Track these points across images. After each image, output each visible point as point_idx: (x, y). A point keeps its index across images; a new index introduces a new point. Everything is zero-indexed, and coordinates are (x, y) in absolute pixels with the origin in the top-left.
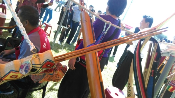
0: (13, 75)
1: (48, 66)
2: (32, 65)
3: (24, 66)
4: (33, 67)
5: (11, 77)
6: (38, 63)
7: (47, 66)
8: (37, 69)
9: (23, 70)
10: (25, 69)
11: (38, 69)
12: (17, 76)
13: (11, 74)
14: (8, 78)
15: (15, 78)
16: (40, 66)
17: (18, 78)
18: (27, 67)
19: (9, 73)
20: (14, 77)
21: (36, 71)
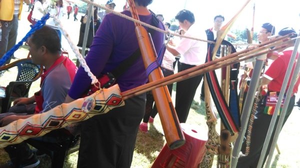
0: (75, 115)
1: (115, 102)
2: (96, 101)
3: (87, 102)
4: (96, 103)
5: (73, 116)
6: (103, 99)
7: (113, 102)
8: (101, 107)
9: (86, 107)
10: (88, 106)
11: (103, 106)
12: (80, 115)
13: (74, 113)
14: (71, 117)
15: (78, 118)
16: (105, 102)
17: (81, 117)
18: (90, 104)
19: (72, 111)
20: (77, 116)
21: (101, 109)
